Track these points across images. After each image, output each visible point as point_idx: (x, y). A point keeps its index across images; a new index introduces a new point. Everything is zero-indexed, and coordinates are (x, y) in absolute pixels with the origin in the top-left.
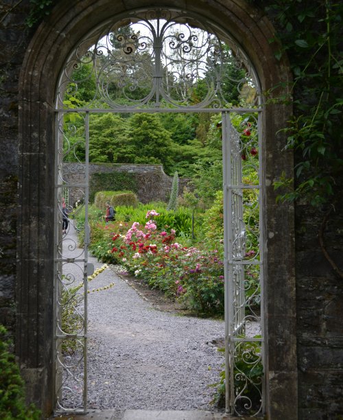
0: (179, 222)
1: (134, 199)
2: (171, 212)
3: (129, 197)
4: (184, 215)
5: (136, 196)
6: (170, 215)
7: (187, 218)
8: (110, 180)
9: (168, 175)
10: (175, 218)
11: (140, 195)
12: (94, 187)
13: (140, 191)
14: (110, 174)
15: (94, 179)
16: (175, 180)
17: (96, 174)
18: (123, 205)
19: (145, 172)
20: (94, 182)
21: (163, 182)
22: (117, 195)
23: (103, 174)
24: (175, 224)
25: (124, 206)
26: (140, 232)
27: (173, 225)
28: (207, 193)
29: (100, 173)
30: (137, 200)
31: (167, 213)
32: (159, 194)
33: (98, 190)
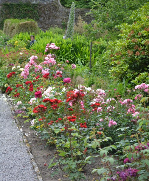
0: (76, 50)
1: (35, 27)
2: (69, 40)
3: (31, 24)
4: (80, 43)
5: (37, 24)
6: (68, 43)
7: (83, 46)
8: (17, 9)
9: (64, 6)
10: (73, 46)
11: (41, 23)
12: (4, 15)
13: (41, 19)
14: (17, 5)
15: (3, 8)
16: (72, 10)
17: (6, 5)
18: (26, 31)
19: (45, 3)
20: (3, 11)
21: (59, 11)
22: (21, 23)
23: (11, 4)
24: (72, 51)
25: (27, 33)
26: (38, 67)
27: (70, 52)
28: (106, 24)
29: (9, 4)
30: (38, 27)
31: (65, 41)
32: (56, 22)
33: (7, 18)
